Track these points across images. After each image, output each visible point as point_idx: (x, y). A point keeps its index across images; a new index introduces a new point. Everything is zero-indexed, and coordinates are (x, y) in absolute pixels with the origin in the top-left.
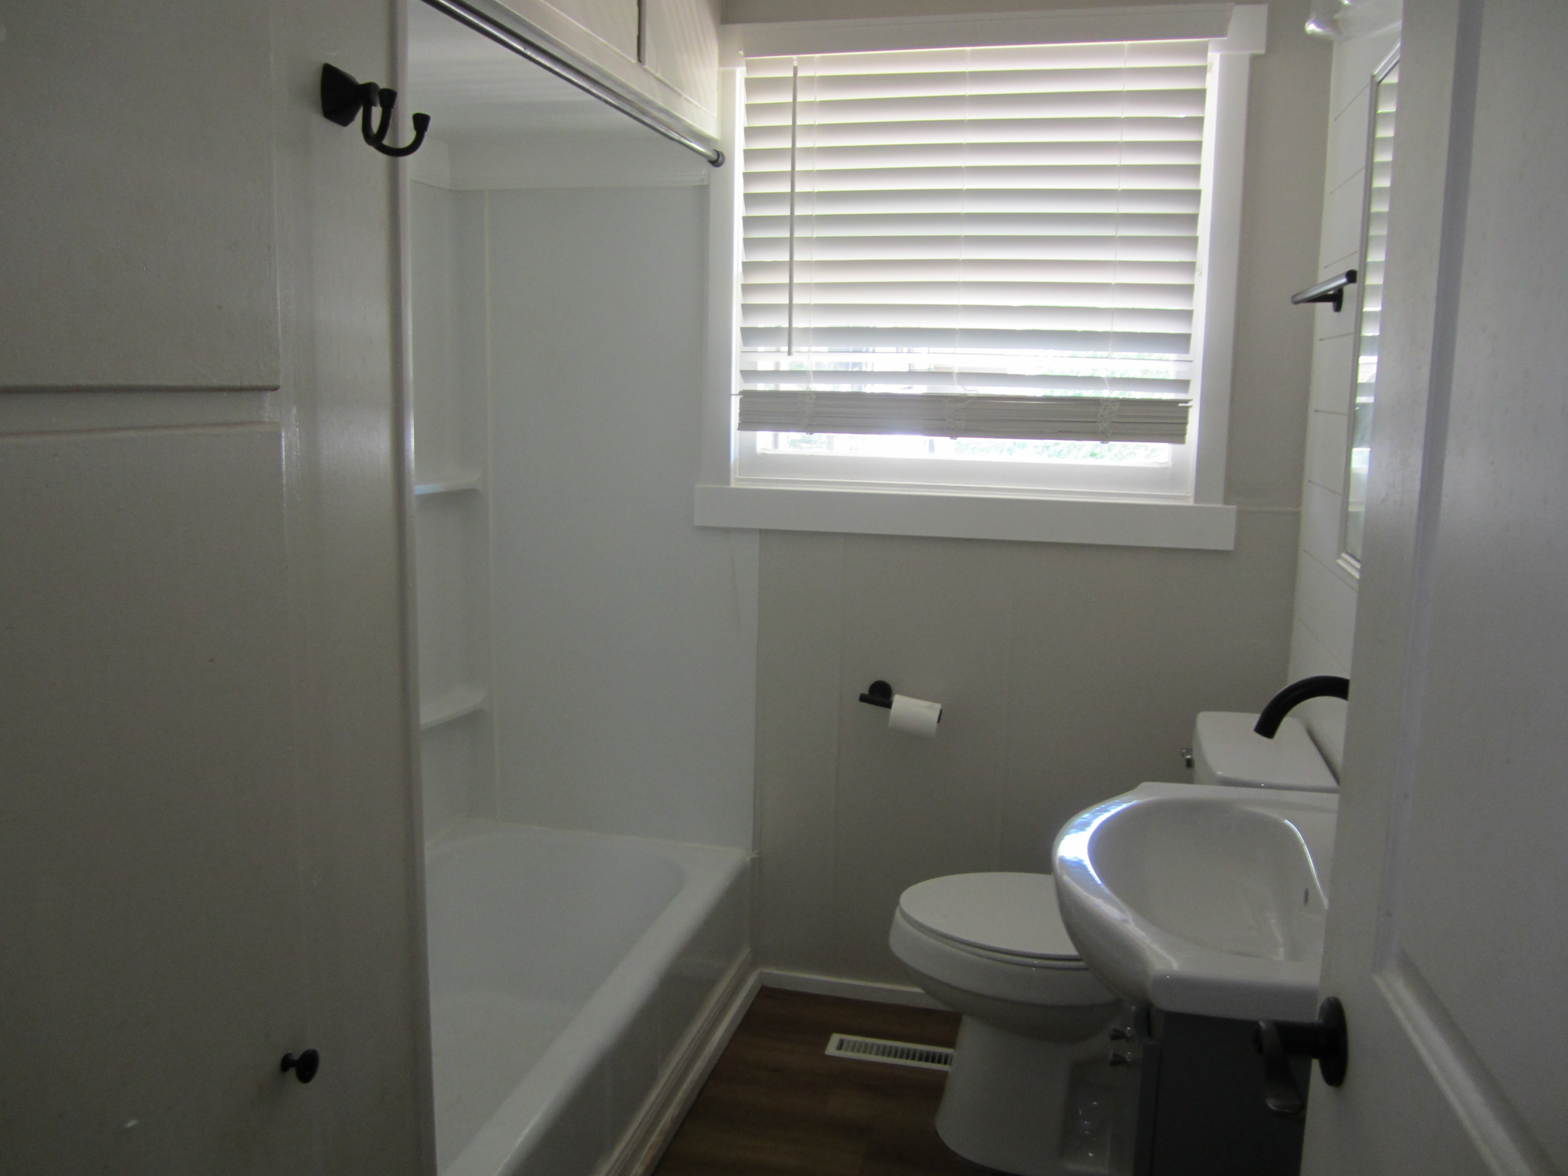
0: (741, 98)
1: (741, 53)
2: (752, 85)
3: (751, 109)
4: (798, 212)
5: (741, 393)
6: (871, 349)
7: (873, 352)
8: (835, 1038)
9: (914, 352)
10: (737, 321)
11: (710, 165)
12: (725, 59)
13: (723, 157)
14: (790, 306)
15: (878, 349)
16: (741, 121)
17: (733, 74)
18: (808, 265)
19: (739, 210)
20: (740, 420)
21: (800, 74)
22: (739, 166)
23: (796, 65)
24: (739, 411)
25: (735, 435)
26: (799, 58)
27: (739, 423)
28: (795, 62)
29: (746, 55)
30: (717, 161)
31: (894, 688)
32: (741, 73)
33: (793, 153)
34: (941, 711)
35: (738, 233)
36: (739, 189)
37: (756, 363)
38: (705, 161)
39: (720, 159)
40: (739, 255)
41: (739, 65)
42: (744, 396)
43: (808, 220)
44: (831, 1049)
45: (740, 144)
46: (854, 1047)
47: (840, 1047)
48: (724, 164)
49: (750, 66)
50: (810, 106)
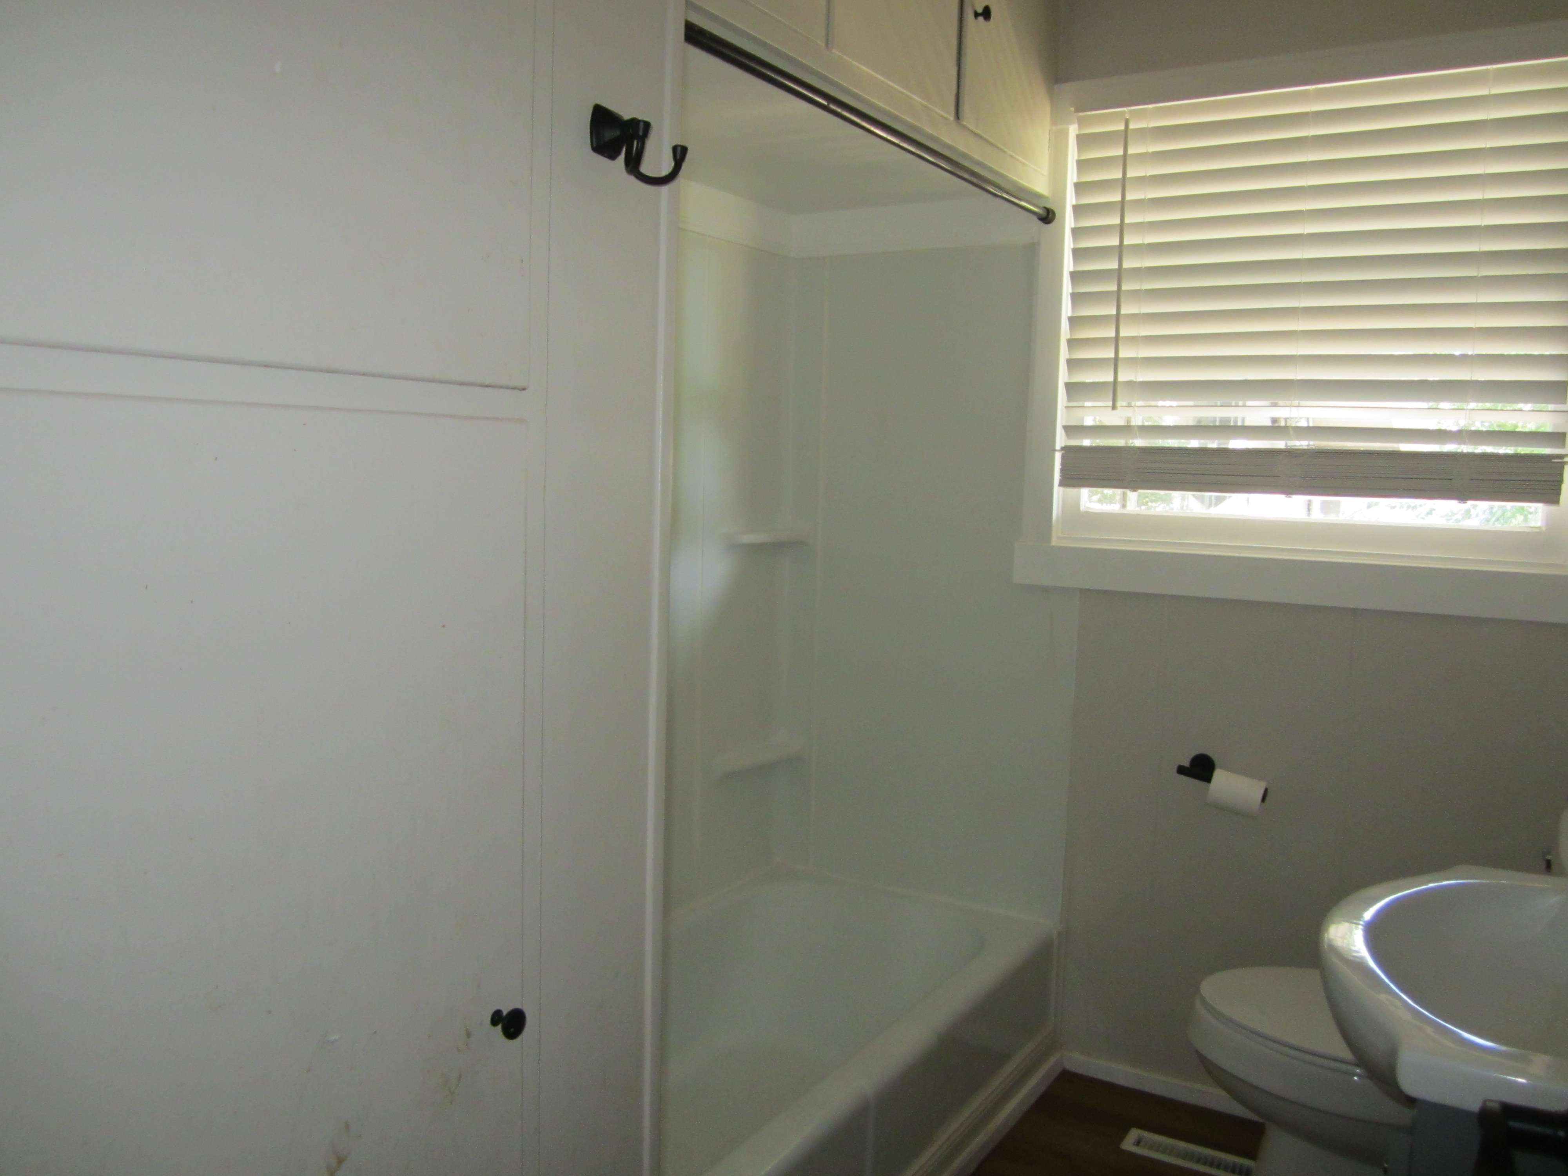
0: (1072, 154)
1: (1072, 109)
2: (1083, 141)
3: (1082, 165)
4: (1126, 265)
5: (1063, 449)
6: (1241, 403)
7: (1244, 406)
8: (1134, 1133)
9: (1301, 405)
10: (1063, 376)
11: (1040, 222)
12: (1058, 118)
13: (1054, 214)
14: (1116, 359)
15: (1249, 403)
16: (1072, 176)
17: (1066, 132)
18: (1135, 318)
19: (1068, 264)
20: (1061, 476)
21: (1132, 126)
22: (1069, 221)
23: (1128, 117)
24: (1061, 467)
25: (1058, 493)
26: (1131, 111)
27: (1060, 480)
28: (1127, 115)
29: (1078, 110)
30: (1048, 217)
31: (1217, 763)
32: (1073, 130)
33: (1122, 206)
34: (1266, 791)
35: (1067, 287)
36: (1069, 244)
37: (1082, 419)
38: (1035, 218)
39: (1050, 215)
40: (1067, 309)
41: (1071, 123)
42: (1066, 451)
43: (1137, 273)
44: (1128, 1144)
45: (1071, 199)
46: (1152, 1146)
47: (1138, 1143)
48: (1055, 221)
49: (1081, 123)
50: (1142, 158)
